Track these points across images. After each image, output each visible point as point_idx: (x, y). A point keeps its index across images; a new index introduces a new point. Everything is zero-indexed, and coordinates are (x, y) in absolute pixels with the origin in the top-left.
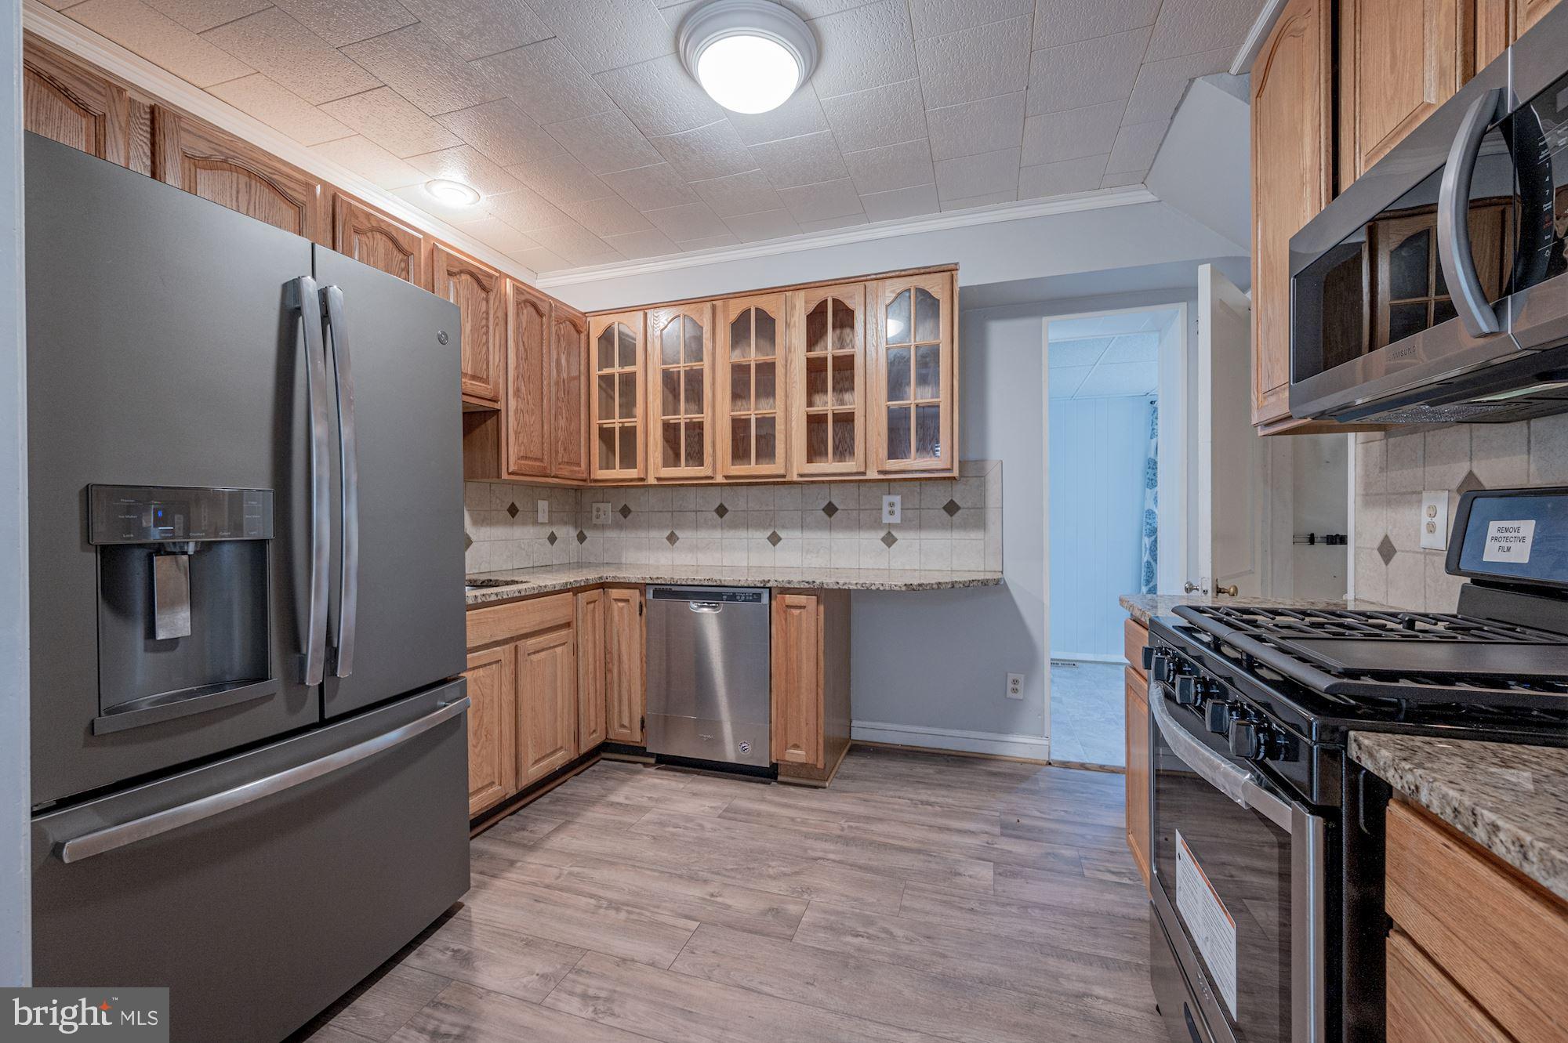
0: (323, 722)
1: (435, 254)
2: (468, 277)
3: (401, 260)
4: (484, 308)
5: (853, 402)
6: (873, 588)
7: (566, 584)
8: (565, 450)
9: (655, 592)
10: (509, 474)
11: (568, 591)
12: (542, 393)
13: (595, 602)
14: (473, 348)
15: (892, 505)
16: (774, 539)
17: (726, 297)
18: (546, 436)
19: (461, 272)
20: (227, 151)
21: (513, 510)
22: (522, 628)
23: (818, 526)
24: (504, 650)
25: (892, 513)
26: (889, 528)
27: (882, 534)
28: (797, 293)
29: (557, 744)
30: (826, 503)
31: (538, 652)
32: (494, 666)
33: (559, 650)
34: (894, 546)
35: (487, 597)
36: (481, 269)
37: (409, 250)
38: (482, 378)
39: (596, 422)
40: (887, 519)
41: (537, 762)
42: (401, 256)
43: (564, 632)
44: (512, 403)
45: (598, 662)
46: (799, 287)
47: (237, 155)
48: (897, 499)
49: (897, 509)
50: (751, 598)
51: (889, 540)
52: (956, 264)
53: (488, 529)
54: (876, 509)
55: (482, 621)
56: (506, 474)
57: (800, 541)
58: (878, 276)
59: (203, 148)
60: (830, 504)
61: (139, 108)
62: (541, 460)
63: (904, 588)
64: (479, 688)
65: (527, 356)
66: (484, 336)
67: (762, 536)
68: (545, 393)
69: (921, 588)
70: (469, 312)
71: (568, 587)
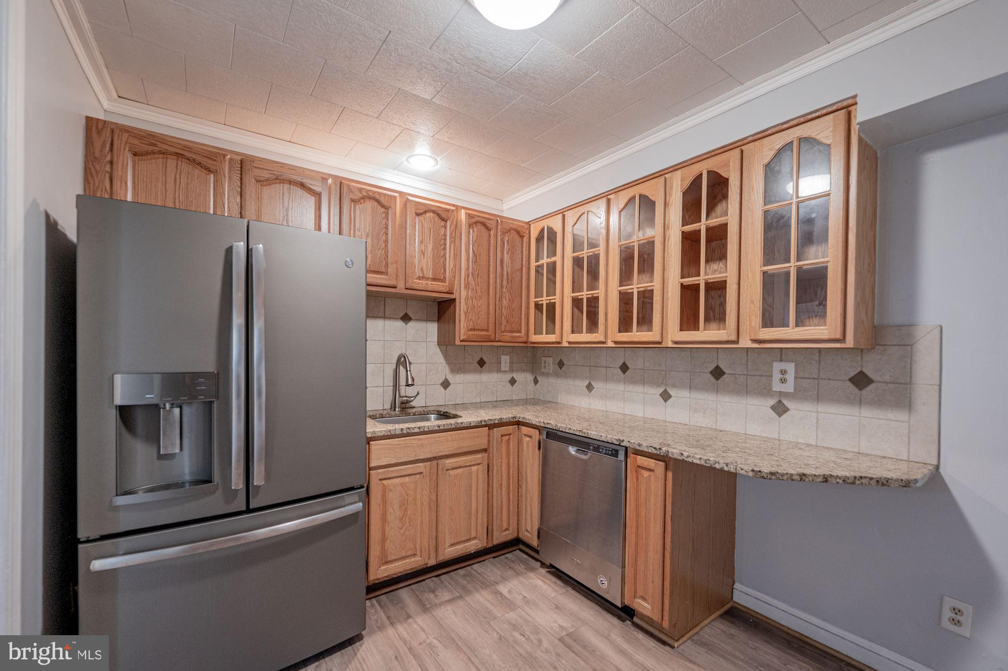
0: (249, 510)
1: (408, 204)
2: (432, 214)
3: (383, 213)
4: (442, 233)
5: (725, 272)
6: (717, 466)
7: (481, 421)
8: (507, 322)
9: (548, 433)
10: (461, 341)
11: (486, 426)
12: (489, 284)
13: (510, 434)
14: (433, 260)
15: (783, 372)
16: (666, 396)
17: (617, 191)
18: (491, 314)
19: (425, 212)
20: (278, 173)
21: (481, 363)
22: (442, 451)
23: (705, 388)
24: (425, 466)
25: (783, 381)
26: (780, 396)
27: (772, 402)
28: (674, 173)
29: (470, 534)
30: (713, 367)
31: (456, 468)
32: (418, 476)
33: (474, 468)
34: (784, 416)
35: (411, 430)
36: (440, 207)
37: (389, 205)
38: (440, 279)
39: (533, 300)
40: (777, 386)
41: (452, 545)
42: (383, 210)
43: (479, 456)
44: (464, 294)
45: (511, 480)
46: (676, 167)
47: (282, 174)
48: (790, 368)
49: (791, 376)
50: (610, 453)
51: (780, 409)
52: (855, 97)
53: (462, 375)
54: (765, 376)
55: (408, 445)
56: (459, 341)
57: (688, 400)
58: (755, 137)
59: (265, 175)
60: (718, 368)
61: (235, 162)
62: (487, 330)
63: (751, 474)
64: (405, 490)
65: (476, 260)
66: (442, 251)
67: (656, 392)
68: (491, 283)
69: (773, 477)
70: (431, 237)
71: (483, 423)
